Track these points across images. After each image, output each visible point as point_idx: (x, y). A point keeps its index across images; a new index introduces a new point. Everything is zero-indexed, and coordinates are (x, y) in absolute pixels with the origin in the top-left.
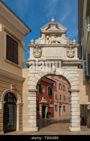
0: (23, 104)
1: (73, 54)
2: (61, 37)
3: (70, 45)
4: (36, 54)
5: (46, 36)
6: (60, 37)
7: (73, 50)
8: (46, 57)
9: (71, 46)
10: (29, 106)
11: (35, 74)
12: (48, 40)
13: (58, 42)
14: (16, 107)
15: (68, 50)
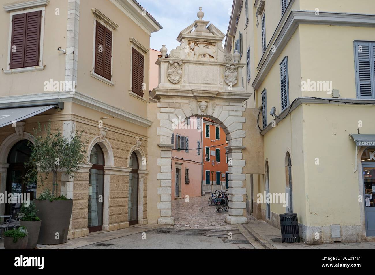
0: (149, 171)
1: (236, 79)
2: (215, 46)
3: (231, 66)
4: (173, 78)
5: (189, 43)
6: (213, 47)
7: (236, 74)
8: (189, 83)
9: (233, 67)
10: (160, 176)
11: (170, 114)
12: (193, 52)
13: (209, 55)
14: (138, 177)
15: (227, 73)
